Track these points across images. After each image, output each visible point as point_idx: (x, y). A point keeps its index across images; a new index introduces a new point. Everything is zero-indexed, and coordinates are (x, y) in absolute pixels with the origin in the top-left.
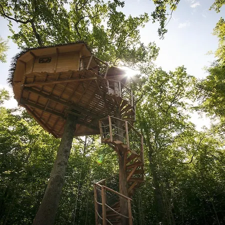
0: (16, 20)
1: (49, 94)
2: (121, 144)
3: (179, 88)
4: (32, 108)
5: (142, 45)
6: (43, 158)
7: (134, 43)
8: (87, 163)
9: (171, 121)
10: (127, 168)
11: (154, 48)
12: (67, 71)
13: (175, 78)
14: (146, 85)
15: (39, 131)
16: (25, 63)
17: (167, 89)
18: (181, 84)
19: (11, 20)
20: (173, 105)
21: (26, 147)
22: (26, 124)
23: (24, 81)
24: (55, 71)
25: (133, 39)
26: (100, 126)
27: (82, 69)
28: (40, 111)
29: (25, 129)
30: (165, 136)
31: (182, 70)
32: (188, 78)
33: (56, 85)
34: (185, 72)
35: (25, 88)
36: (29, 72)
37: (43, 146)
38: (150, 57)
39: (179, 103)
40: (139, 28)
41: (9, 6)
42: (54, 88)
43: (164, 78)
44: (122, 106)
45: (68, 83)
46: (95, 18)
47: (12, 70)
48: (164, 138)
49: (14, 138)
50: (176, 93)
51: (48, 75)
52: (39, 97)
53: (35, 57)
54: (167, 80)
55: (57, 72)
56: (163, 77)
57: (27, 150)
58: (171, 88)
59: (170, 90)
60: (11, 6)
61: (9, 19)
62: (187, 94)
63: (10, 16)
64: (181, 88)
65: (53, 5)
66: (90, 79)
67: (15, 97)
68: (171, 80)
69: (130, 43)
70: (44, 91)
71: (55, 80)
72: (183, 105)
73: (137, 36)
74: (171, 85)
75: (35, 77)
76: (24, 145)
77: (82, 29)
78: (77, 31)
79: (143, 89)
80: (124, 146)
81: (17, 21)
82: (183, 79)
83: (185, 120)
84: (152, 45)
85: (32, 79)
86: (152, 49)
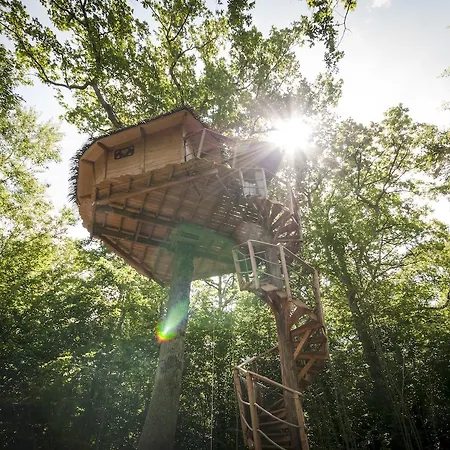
0: (67, 86)
1: (138, 212)
2: (274, 291)
3: (397, 152)
4: (115, 240)
5: (304, 83)
6: (146, 324)
7: (288, 78)
8: (227, 326)
9: (390, 224)
10: (293, 334)
11: (330, 85)
12: (164, 166)
13: (386, 132)
14: (326, 156)
15: (133, 275)
16: (93, 163)
17: (373, 158)
18: (400, 144)
19: (60, 87)
20: (390, 190)
21: (114, 307)
22: (109, 265)
23: (94, 195)
24: (143, 170)
25: (286, 72)
26: (236, 259)
27: (189, 158)
28: (128, 244)
29: (109, 274)
30: (383, 255)
31: (399, 115)
32: (415, 128)
33: (147, 194)
34: (407, 116)
35: (97, 208)
36: (100, 180)
37: (143, 301)
38: (324, 102)
39: (402, 184)
40: (294, 48)
41: (52, 63)
42: (146, 200)
43: (361, 138)
44: (273, 216)
45: (169, 188)
46: (207, 47)
47: (73, 178)
48: (379, 260)
49: (92, 294)
50: (393, 164)
51: (132, 179)
52: (123, 219)
53: (107, 150)
54: (368, 141)
55: (147, 170)
56: (359, 136)
57: (118, 312)
58: (379, 154)
59: (378, 160)
60: (57, 62)
61: (57, 87)
62: (418, 161)
63: (57, 82)
64: (402, 152)
65: (126, 43)
66: (207, 173)
67: (84, 225)
68: (376, 139)
69: (280, 81)
70: (129, 207)
71: (145, 185)
72: (413, 187)
73: (293, 64)
74: (380, 149)
75: (111, 185)
76: (111, 303)
77: (183, 76)
78: (175, 80)
79: (322, 166)
80: (281, 295)
81: (71, 87)
82: (403, 132)
83: (421, 217)
84: (324, 78)
85: (107, 191)
86: (326, 87)
